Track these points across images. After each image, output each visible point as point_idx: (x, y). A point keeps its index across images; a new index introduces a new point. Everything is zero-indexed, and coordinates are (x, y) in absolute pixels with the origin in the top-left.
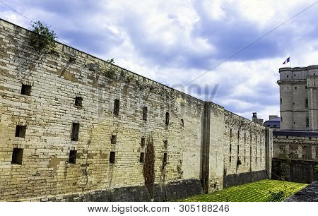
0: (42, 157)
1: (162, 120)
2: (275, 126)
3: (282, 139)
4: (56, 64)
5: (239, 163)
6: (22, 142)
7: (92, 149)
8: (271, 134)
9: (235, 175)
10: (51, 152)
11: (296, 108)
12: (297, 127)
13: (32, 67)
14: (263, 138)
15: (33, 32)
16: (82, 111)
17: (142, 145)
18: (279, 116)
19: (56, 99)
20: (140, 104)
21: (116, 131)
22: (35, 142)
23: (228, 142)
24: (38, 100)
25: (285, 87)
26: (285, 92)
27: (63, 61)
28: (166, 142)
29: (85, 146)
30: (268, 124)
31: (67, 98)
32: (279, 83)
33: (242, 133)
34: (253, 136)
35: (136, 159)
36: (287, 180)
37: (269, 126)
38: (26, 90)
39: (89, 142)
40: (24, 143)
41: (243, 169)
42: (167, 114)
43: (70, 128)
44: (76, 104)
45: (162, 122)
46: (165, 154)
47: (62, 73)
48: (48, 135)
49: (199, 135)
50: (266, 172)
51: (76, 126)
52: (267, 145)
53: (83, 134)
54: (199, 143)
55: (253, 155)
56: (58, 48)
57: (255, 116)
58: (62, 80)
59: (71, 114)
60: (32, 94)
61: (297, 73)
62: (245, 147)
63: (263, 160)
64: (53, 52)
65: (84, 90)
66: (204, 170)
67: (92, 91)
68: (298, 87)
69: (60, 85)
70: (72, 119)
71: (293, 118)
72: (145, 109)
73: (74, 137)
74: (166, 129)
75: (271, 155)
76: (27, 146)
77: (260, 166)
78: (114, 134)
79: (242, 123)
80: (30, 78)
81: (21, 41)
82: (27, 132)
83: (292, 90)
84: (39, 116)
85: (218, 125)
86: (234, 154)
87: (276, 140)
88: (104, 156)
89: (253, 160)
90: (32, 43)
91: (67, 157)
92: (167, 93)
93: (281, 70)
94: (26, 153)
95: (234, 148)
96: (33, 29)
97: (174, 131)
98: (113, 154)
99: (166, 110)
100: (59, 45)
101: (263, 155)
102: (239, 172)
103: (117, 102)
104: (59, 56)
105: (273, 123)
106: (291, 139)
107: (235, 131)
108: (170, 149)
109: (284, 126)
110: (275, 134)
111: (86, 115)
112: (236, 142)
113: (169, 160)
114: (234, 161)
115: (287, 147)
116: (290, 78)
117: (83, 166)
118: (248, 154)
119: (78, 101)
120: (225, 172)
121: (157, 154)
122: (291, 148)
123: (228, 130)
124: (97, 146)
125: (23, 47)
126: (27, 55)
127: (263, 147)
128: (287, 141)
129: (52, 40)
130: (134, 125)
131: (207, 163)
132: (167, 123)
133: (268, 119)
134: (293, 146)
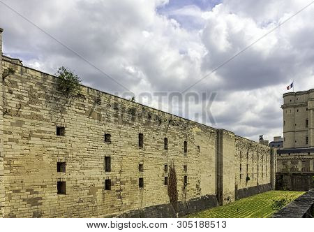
0: (82, 187)
1: (181, 148)
2: (279, 145)
3: (285, 156)
4: (84, 106)
5: (248, 179)
6: (63, 176)
7: (123, 177)
8: (275, 152)
9: (245, 189)
10: (89, 183)
11: (297, 129)
12: (298, 145)
13: (63, 111)
14: (269, 157)
15: (59, 78)
16: (111, 146)
17: (166, 170)
18: (282, 137)
19: (88, 137)
20: (161, 137)
21: (143, 161)
22: (74, 175)
23: (238, 163)
24: (72, 139)
25: (288, 110)
26: (288, 115)
27: (90, 102)
28: (185, 167)
29: (118, 175)
30: (273, 144)
31: (96, 136)
32: (283, 107)
33: (250, 154)
34: (260, 155)
35: (161, 183)
36: (288, 190)
37: (273, 146)
38: (60, 131)
39: (120, 172)
40: (65, 177)
41: (252, 184)
42: (185, 143)
43: (103, 161)
44: (105, 140)
45: (181, 150)
46: (186, 177)
47: (90, 114)
48: (85, 168)
49: (214, 158)
50: (271, 184)
51: (107, 159)
52: (272, 162)
53: (115, 165)
54: (214, 165)
55: (260, 171)
56: (84, 91)
57: (261, 138)
58: (91, 120)
59: (103, 150)
60: (66, 134)
61: (299, 97)
62: (253, 165)
63: (269, 175)
64: (79, 95)
65: (111, 127)
66: (219, 187)
67: (120, 128)
68: (300, 109)
69: (90, 125)
70: (104, 154)
71: (294, 137)
72: (166, 139)
73: (108, 169)
74: (185, 155)
75: (276, 170)
76: (69, 179)
77: (266, 180)
78: (141, 163)
79: (250, 145)
80: (63, 120)
81: (49, 88)
82: (67, 167)
83: (294, 112)
84: (75, 153)
85: (229, 148)
86: (244, 172)
87: (280, 157)
88: (134, 182)
89: (260, 175)
90: (60, 88)
91: (104, 185)
92: (184, 124)
93: (285, 95)
94: (68, 185)
95: (244, 167)
96: (58, 75)
97: (192, 156)
98: (141, 180)
99: (184, 139)
100: (84, 88)
101: (269, 170)
102: (248, 186)
103: (141, 136)
104: (85, 99)
105: (277, 143)
106: (292, 156)
107: (244, 153)
108: (189, 172)
109: (287, 146)
110: (279, 152)
111: (115, 149)
112: (246, 162)
113: (189, 181)
114: (244, 177)
115: (289, 163)
116: (293, 102)
117: (117, 191)
118: (255, 171)
119: (107, 137)
120: (236, 188)
121: (178, 177)
122: (292, 163)
123: (238, 152)
124: (127, 175)
125: (52, 93)
126: (57, 100)
127: (269, 164)
128: (289, 157)
129: (77, 84)
130: (158, 155)
131: (221, 181)
132: (185, 151)
133: (273, 141)
134: (294, 162)
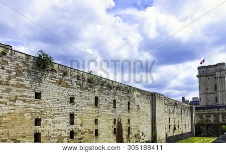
0: (52, 136)
1: (125, 106)
2: (196, 104)
3: (201, 111)
4: (55, 77)
5: (175, 129)
6: (39, 129)
7: (83, 129)
8: (194, 109)
9: (173, 137)
10: (58, 133)
11: (209, 92)
12: (210, 103)
13: (40, 81)
14: (189, 112)
15: (38, 58)
16: (75, 106)
17: (114, 123)
18: (199, 97)
19: (58, 100)
20: (111, 99)
21: (98, 116)
22: (47, 128)
23: (168, 117)
24: (46, 101)
25: (202, 78)
26: (202, 82)
27: (60, 75)
28: (129, 120)
29: (79, 127)
30: (192, 103)
31: (64, 99)
32: (198, 76)
33: (176, 110)
34: (183, 111)
35: (111, 132)
36: (205, 136)
37: (192, 104)
38: (38, 96)
39: (81, 125)
41: (178, 132)
42: (129, 103)
43: (68, 117)
44: (70, 102)
45: (126, 108)
46: (129, 128)
47: (60, 83)
48: (55, 123)
49: (150, 114)
50: (192, 132)
51: (72, 116)
52: (192, 116)
53: (77, 120)
54: (149, 119)
55: (183, 123)
56: (56, 67)
57: (183, 99)
58: (60, 87)
59: (68, 109)
60: (42, 98)
61: (209, 69)
62: (178, 119)
63: (190, 126)
64: (52, 70)
65: (75, 92)
66: (154, 135)
67: (81, 93)
68: (210, 78)
69: (59, 91)
70: (69, 112)
71: (207, 98)
72: (115, 101)
73: (72, 123)
74: (129, 112)
75: (195, 122)
76: (43, 131)
77: (188, 129)
78: (97, 118)
79: (176, 104)
80: (40, 88)
81: (31, 65)
82: (42, 122)
83: (206, 80)
84: (48, 112)
85: (160, 107)
86: (172, 123)
87: (197, 113)
88: (91, 132)
89: (184, 126)
90: (38, 65)
91: (69, 135)
92: (128, 90)
93: (199, 68)
94: (43, 135)
95: (172, 120)
96: (38, 56)
97: (133, 113)
98: (96, 131)
99: (128, 100)
100: (56, 65)
101: (190, 122)
102: (175, 134)
103: (96, 98)
104: (56, 72)
105: (195, 102)
106: (206, 111)
107: (172, 110)
108: (132, 124)
109: (202, 104)
110: (197, 109)
111: (78, 108)
112: (173, 116)
113: (132, 131)
114: (172, 128)
115: (204, 116)
116: (205, 73)
117: (79, 139)
118: (180, 123)
119: (72, 100)
120: (166, 135)
121: (124, 128)
122: (207, 116)
123: (167, 109)
124: (86, 127)
125: (33, 68)
126: (36, 73)
127: (190, 118)
128: (204, 112)
129: (51, 62)
130: (109, 112)
131: (155, 131)
132: (129, 108)
133: (192, 100)
134: (208, 115)
